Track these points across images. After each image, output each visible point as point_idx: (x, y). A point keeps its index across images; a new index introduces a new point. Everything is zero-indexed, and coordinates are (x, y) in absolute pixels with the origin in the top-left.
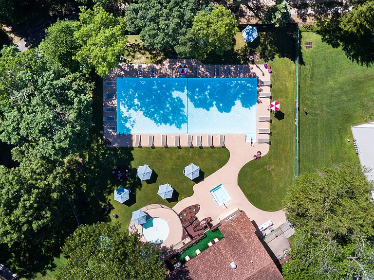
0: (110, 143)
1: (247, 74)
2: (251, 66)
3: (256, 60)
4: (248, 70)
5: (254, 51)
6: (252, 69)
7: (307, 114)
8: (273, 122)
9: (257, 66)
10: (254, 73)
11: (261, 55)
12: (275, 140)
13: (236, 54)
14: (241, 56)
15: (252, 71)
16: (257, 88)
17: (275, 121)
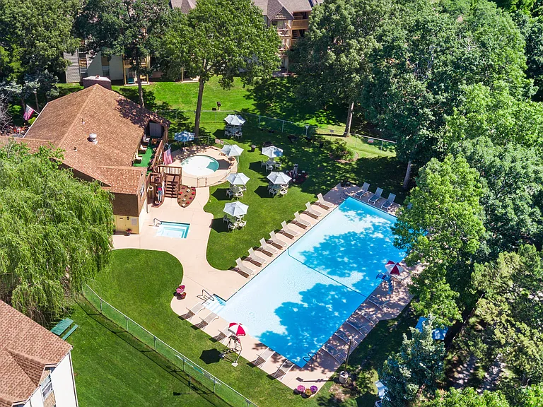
0: (343, 186)
1: (318, 360)
2: (330, 374)
3: (334, 386)
4: (325, 365)
5: (352, 395)
6: (323, 372)
7: (175, 394)
8: (210, 343)
9: (322, 380)
10: (312, 370)
11: (339, 400)
12: (180, 326)
13: (367, 368)
14: (359, 373)
15: (320, 370)
16: (284, 358)
17: (209, 346)
